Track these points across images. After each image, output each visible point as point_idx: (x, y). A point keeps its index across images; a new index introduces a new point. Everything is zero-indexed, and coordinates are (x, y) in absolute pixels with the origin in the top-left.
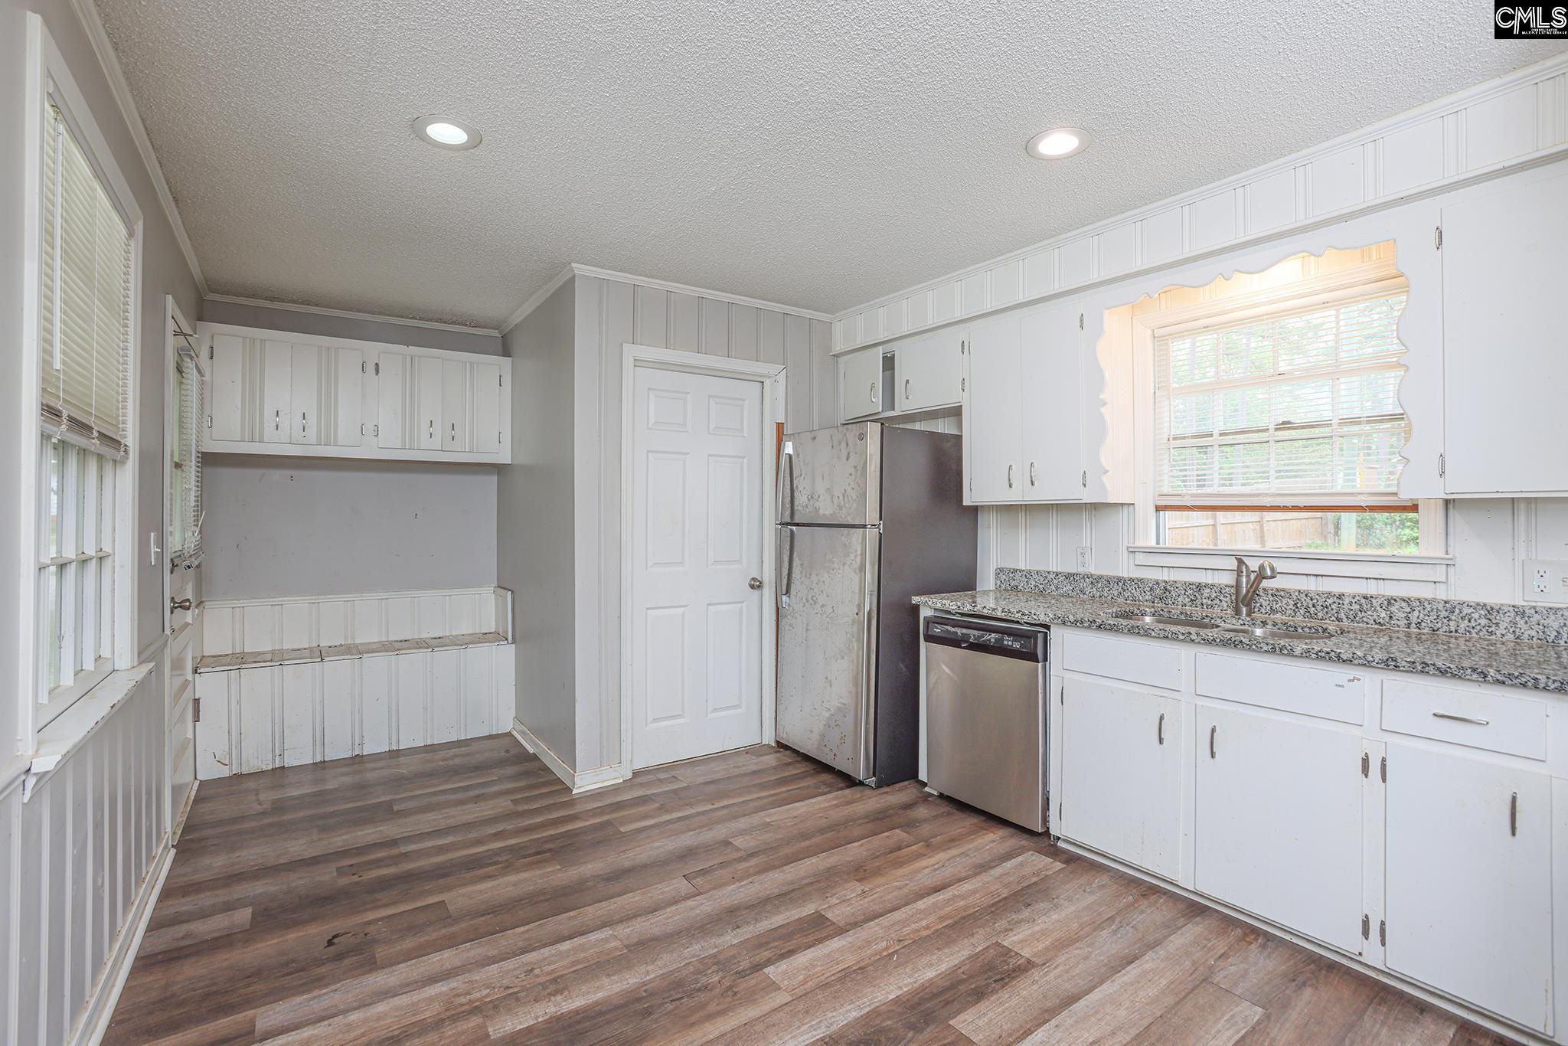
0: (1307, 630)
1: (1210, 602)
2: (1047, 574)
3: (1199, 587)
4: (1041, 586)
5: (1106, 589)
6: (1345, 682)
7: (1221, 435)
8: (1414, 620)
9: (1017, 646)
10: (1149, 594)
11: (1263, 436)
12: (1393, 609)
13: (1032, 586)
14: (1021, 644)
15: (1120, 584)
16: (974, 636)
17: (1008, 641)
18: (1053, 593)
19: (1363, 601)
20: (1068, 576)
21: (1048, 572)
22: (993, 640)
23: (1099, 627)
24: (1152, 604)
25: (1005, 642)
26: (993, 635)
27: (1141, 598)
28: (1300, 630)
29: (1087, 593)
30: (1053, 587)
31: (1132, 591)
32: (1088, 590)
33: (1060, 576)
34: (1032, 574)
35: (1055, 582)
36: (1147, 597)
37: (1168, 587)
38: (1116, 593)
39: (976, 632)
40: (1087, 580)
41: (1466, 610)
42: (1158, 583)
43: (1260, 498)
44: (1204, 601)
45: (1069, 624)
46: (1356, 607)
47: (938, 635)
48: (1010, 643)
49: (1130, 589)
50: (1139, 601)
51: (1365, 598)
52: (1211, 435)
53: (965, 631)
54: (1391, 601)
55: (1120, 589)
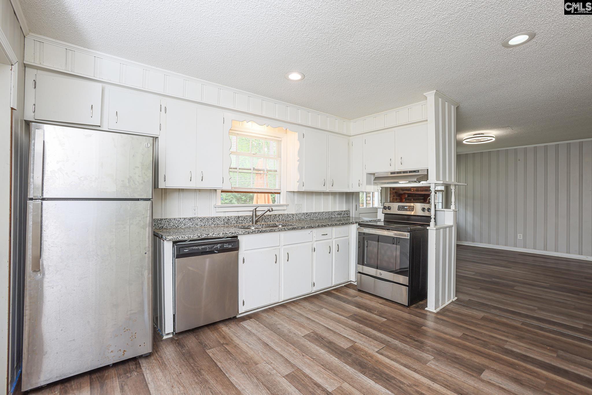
0: (272, 225)
1: (241, 222)
2: (179, 219)
3: (239, 217)
4: (176, 225)
5: (207, 222)
6: (310, 233)
7: (239, 169)
8: (283, 219)
9: (230, 246)
10: (223, 222)
11: (250, 171)
12: (280, 217)
13: (171, 226)
14: (232, 245)
15: (212, 220)
16: (209, 248)
17: (226, 246)
18: (183, 227)
19: (275, 216)
20: (190, 219)
21: (180, 218)
22: (219, 247)
23: (261, 232)
24: (224, 225)
25: (225, 246)
26: (219, 245)
27: (220, 224)
28: (270, 225)
29: (199, 225)
30: (183, 225)
31: (217, 222)
32: (199, 224)
33: (186, 219)
34: (172, 220)
35: (184, 222)
36: (222, 223)
37: (229, 219)
38: (211, 223)
39: (210, 246)
40: (199, 220)
41: (290, 215)
42: (226, 218)
43: (252, 189)
44: (240, 221)
45: (251, 233)
46: (274, 218)
47: (187, 253)
48: (227, 246)
49: (216, 221)
50: (219, 225)
51: (275, 215)
52: (237, 169)
53: (203, 247)
54: (279, 215)
55: (212, 222)
